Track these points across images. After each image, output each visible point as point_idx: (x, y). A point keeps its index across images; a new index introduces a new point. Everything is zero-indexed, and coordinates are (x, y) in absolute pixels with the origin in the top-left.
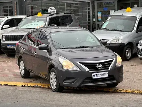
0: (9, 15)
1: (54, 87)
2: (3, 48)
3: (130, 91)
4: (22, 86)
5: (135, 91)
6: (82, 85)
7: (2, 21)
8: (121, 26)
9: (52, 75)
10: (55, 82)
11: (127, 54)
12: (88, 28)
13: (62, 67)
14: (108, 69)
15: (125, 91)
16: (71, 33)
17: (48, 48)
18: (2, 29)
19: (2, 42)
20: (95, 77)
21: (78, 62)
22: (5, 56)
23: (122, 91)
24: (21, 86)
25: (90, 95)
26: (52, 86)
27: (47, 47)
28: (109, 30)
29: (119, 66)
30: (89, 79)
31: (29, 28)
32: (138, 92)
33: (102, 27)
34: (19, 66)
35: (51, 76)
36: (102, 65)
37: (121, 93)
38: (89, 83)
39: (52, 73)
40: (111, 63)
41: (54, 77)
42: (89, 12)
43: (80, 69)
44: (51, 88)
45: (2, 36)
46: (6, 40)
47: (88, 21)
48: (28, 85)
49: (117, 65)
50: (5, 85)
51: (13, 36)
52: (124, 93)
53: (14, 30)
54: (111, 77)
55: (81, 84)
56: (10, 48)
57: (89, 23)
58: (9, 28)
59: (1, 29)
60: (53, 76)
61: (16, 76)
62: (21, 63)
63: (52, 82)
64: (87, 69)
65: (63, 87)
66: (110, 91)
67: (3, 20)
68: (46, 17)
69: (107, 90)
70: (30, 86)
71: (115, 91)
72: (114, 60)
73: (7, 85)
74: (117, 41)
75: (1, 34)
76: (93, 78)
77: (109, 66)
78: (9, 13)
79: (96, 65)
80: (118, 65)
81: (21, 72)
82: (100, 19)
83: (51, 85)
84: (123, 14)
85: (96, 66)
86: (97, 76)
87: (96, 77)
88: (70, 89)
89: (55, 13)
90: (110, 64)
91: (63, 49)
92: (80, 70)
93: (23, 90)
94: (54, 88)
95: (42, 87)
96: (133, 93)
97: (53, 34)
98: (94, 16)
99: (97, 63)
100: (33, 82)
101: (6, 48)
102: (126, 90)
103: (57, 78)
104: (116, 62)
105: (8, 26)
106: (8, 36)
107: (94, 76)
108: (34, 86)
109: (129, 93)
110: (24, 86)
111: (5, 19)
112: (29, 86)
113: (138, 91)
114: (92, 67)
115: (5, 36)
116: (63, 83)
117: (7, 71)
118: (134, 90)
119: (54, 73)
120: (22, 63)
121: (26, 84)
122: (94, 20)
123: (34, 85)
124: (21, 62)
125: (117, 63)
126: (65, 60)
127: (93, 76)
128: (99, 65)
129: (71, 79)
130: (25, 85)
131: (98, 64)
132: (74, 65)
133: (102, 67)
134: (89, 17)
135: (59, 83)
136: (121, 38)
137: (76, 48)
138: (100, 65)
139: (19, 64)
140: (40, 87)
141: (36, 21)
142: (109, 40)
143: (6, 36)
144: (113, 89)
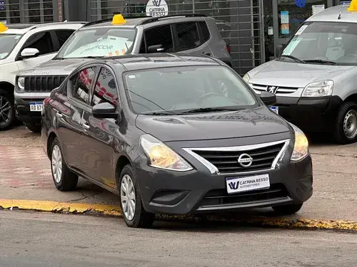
0: (42, 19)
1: (130, 214)
2: (19, 109)
3: (330, 225)
4: (55, 212)
5: (343, 225)
6: (200, 209)
7: (18, 37)
8: (338, 50)
9: (126, 181)
10: (133, 202)
11: (349, 125)
12: (255, 53)
13: (149, 163)
14: (270, 166)
15: (316, 225)
16: (179, 73)
17: (117, 112)
18: (19, 58)
19: (16, 94)
20: (234, 188)
21: (189, 150)
22: (27, 130)
23: (308, 226)
24: (52, 211)
25: (219, 234)
26: (126, 211)
27: (114, 110)
28: (301, 62)
29: (300, 158)
30: (219, 193)
31: (89, 57)
32: (350, 227)
33: (282, 53)
34: (51, 160)
35: (123, 184)
36: (252, 157)
37: (307, 229)
38: (220, 203)
39: (124, 179)
40: (278, 152)
41: (131, 188)
42: (256, 10)
43: (194, 168)
44: (123, 217)
45: (17, 77)
46: (27, 89)
47: (253, 35)
48: (69, 208)
49: (293, 156)
50: (11, 209)
51: (44, 77)
52: (315, 229)
53: (49, 62)
54: (278, 188)
55: (197, 206)
56: (36, 110)
57: (257, 40)
58: (37, 55)
59: (16, 60)
60: (127, 185)
61: (44, 185)
62: (54, 151)
63: (125, 202)
64: (213, 169)
65: (154, 215)
66: (279, 223)
67: (22, 35)
68: (135, 28)
69: (271, 223)
70: (75, 213)
71: (291, 224)
72: (287, 142)
73: (16, 208)
74: (319, 91)
75: (14, 72)
76: (230, 191)
77: (271, 161)
78: (42, 15)
79: (238, 158)
80: (297, 157)
81: (55, 175)
82: (285, 30)
83: (124, 210)
84: (339, 18)
85: (236, 159)
86: (239, 185)
87: (237, 188)
88: (177, 220)
89: (166, 14)
90: (276, 154)
91: (154, 114)
92: (194, 171)
93: (50, 223)
94: (130, 216)
95: (105, 213)
96: (336, 230)
97: (131, 77)
98: (269, 23)
99: (239, 153)
100: (85, 200)
101: (25, 111)
102: (320, 222)
103: (135, 190)
104: (291, 149)
105: (35, 51)
106: (33, 77)
107: (232, 186)
108: (84, 212)
109: (328, 229)
110: (60, 212)
111: (28, 32)
112: (71, 210)
113: (348, 226)
114: (226, 161)
115: (23, 78)
116: (151, 203)
117: (23, 171)
118: (340, 222)
119: (129, 178)
120: (56, 152)
121: (65, 206)
122: (271, 32)
123: (85, 210)
124: (55, 147)
125: (294, 152)
126: (157, 144)
127: (228, 186)
128: (243, 157)
129: (170, 193)
130: (62, 210)
131: (242, 155)
132: (178, 158)
133: (253, 163)
134: (256, 26)
135: (142, 205)
136: (330, 83)
137: (190, 112)
138: (248, 157)
139: (50, 154)
140: (100, 215)
141: (109, 37)
142: (297, 88)
143: (27, 78)
144: (287, 219)
